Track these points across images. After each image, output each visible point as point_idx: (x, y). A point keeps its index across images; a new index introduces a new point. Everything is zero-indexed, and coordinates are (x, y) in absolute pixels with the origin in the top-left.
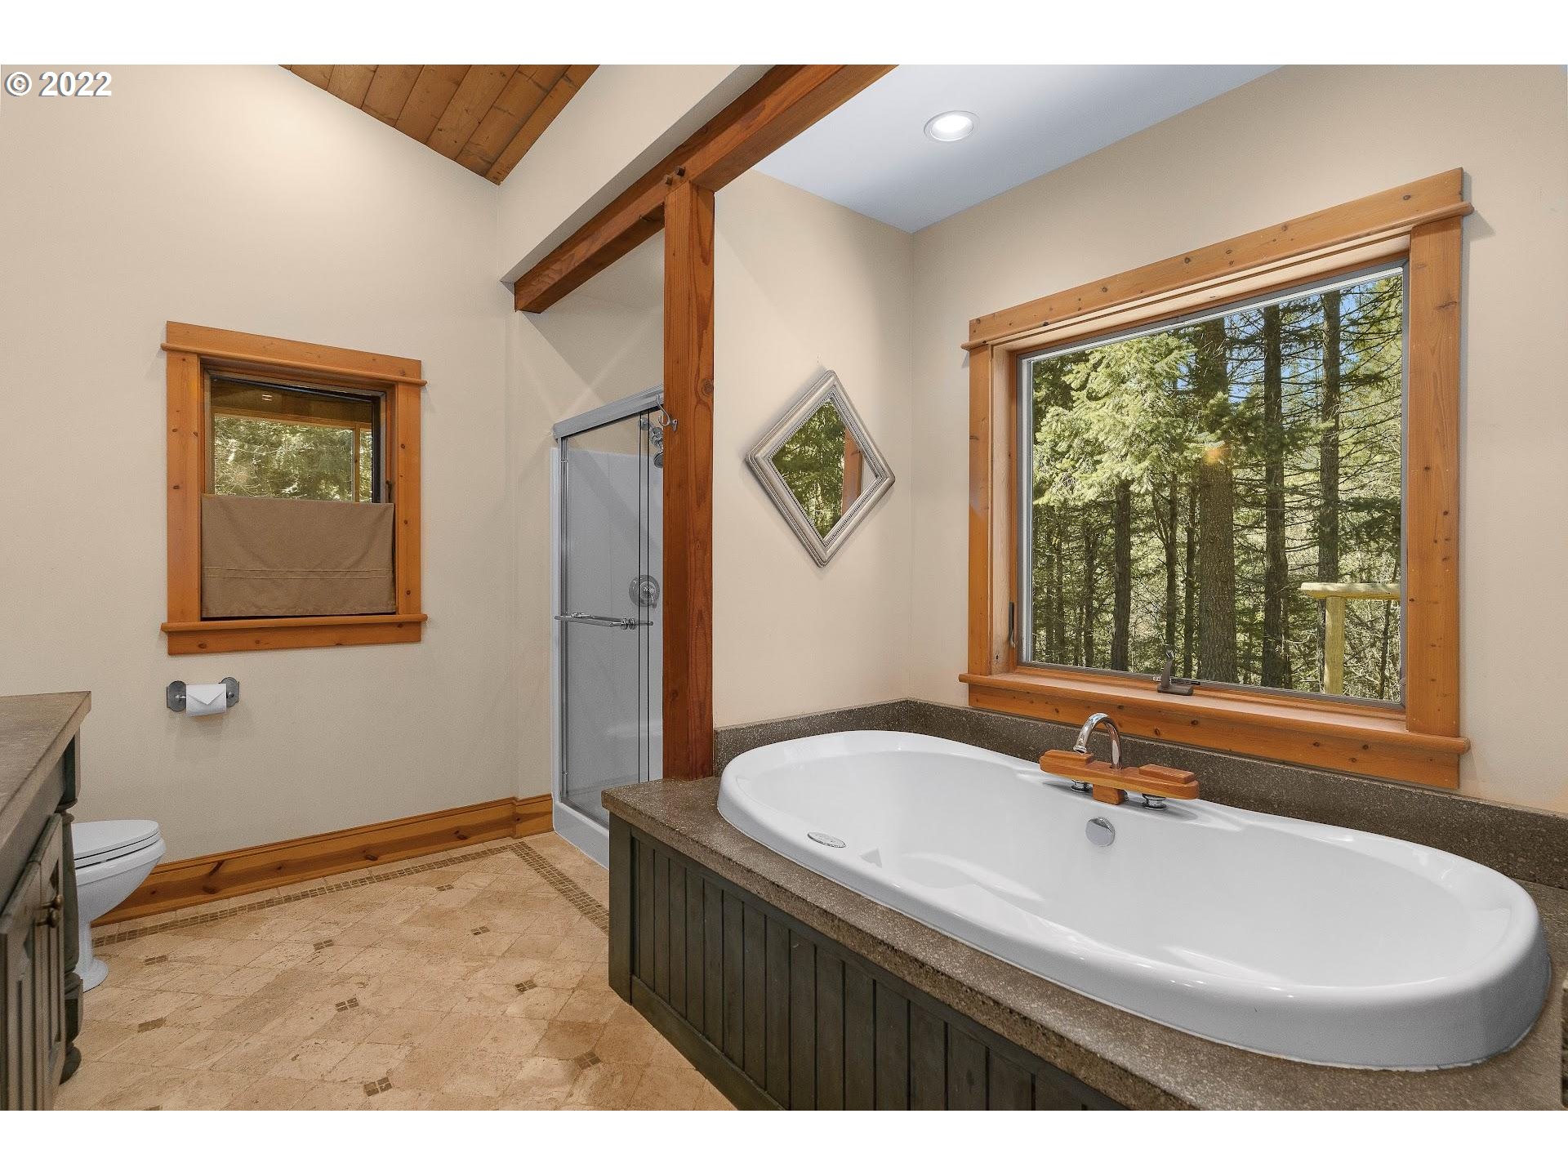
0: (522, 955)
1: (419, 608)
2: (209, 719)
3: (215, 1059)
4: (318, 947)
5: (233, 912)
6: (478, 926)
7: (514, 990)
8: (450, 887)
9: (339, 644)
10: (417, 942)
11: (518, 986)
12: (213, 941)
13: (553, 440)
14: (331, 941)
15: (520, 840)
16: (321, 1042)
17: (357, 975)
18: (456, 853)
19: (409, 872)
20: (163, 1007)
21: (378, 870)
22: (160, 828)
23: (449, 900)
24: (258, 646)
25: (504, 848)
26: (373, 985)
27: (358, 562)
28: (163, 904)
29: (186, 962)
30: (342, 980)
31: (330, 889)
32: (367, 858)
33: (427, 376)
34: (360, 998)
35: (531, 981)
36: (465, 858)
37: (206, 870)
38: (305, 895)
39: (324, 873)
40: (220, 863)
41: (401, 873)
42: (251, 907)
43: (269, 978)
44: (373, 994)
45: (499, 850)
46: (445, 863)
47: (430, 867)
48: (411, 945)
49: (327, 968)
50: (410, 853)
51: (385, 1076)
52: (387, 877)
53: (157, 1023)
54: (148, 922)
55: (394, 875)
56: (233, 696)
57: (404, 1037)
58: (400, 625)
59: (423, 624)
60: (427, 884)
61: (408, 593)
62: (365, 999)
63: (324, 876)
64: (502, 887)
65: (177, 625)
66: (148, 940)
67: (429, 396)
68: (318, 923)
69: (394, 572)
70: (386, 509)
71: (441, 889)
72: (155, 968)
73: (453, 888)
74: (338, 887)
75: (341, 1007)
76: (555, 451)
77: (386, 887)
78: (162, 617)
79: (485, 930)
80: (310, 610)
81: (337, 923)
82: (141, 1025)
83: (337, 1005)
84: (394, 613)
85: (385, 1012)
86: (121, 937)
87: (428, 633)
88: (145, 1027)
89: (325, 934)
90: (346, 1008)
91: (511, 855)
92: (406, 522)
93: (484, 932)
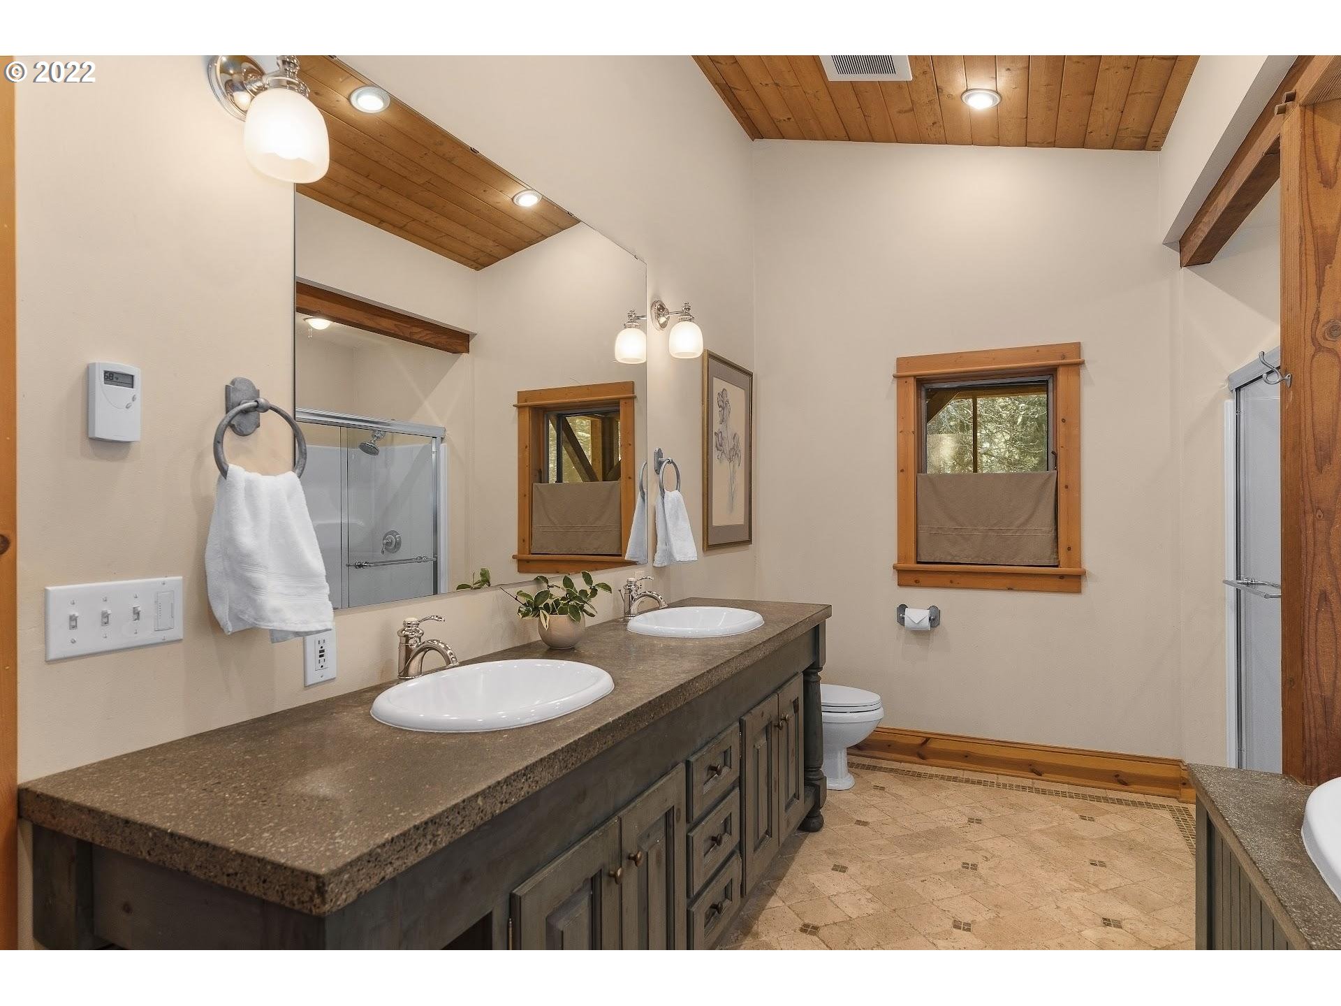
0: (1125, 899)
1: (1079, 564)
2: (918, 633)
3: (883, 858)
4: (971, 820)
5: (931, 776)
6: (1098, 859)
7: (1100, 921)
8: (1092, 819)
9: (1010, 589)
10: (1041, 849)
11: (1105, 919)
12: (912, 790)
13: (1228, 391)
14: (981, 820)
15: (1185, 805)
16: (942, 880)
17: (987, 850)
18: (1112, 794)
19: (1064, 794)
20: (870, 816)
21: (1040, 784)
22: (881, 699)
23: (1084, 829)
24: (952, 585)
25: (1163, 807)
26: (991, 863)
27: (1027, 521)
28: (894, 756)
29: (892, 795)
30: (975, 849)
31: (998, 785)
32: (1033, 771)
33: (1086, 355)
34: (980, 866)
35: (1119, 922)
36: (1120, 801)
37: (919, 741)
38: (979, 783)
39: (999, 772)
40: (927, 739)
41: (1057, 793)
42: (943, 777)
43: (932, 827)
44: (990, 868)
45: (1156, 806)
46: (1098, 799)
47: (1084, 797)
48: (1035, 848)
49: (969, 836)
50: (1073, 780)
51: (969, 922)
52: (1044, 792)
53: (865, 824)
54: (884, 764)
55: (1051, 793)
56: (934, 619)
57: (996, 906)
58: (1062, 577)
59: (1083, 578)
60: (1072, 809)
61: (1069, 549)
62: (983, 869)
63: (998, 774)
64: (1140, 839)
65: (903, 566)
66: (880, 774)
67: (1088, 372)
68: (978, 805)
69: (1056, 529)
70: (1050, 476)
71: (1083, 818)
72: (877, 792)
73: (1093, 821)
74: (1005, 785)
75: (965, 866)
76: (1230, 403)
77: (1040, 799)
78: (894, 560)
79: (1102, 864)
80: (989, 560)
81: (990, 810)
82: (858, 821)
83: (964, 863)
84: (1057, 566)
85: (992, 884)
86: (869, 768)
87: (1089, 586)
88: (859, 822)
89: (979, 814)
90: (968, 868)
91: (1167, 815)
92: (1067, 487)
93: (1100, 866)
